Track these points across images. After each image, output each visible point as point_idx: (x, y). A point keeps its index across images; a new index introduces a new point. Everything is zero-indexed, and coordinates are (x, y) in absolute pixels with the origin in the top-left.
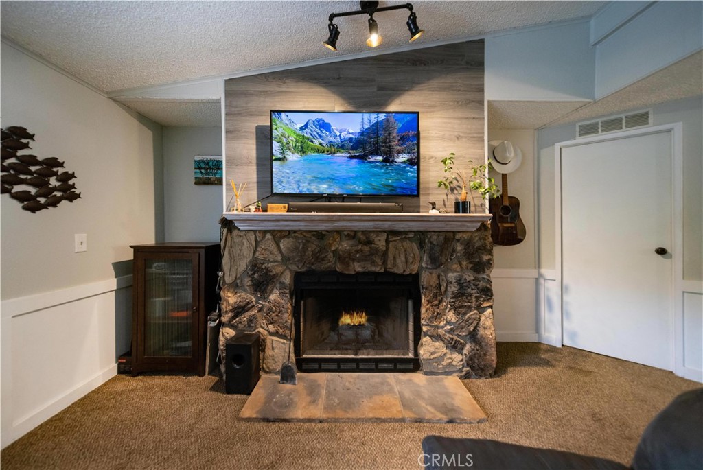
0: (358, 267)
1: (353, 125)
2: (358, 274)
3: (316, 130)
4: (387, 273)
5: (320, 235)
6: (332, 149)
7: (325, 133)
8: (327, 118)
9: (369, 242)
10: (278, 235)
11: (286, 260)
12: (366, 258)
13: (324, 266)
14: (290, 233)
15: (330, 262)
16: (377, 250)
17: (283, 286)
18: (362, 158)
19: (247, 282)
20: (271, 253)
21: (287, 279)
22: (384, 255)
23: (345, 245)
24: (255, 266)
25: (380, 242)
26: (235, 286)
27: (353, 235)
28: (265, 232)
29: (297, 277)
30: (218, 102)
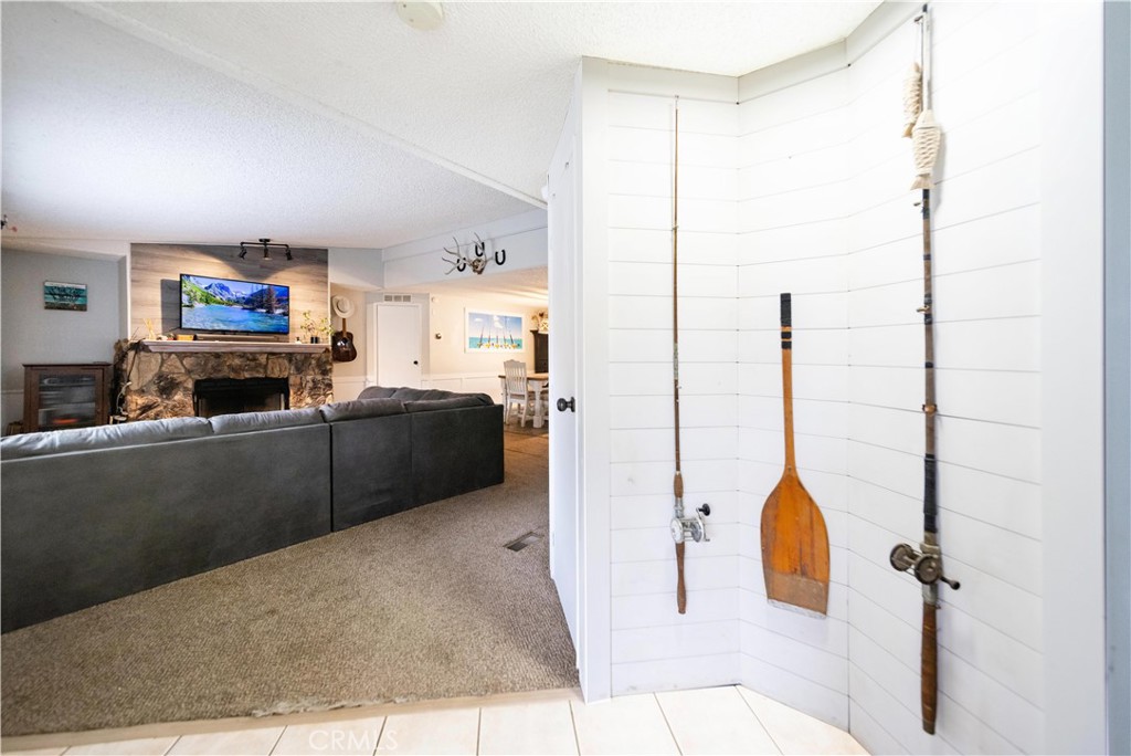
0: (247, 375)
1: (246, 290)
2: (247, 379)
3: (218, 290)
4: (267, 378)
5: (217, 356)
6: (230, 303)
7: (224, 292)
8: (226, 284)
9: (255, 359)
10: (181, 356)
11: (189, 372)
12: (252, 369)
13: (220, 375)
14: (192, 354)
15: (225, 372)
16: (260, 364)
17: (186, 389)
18: (252, 310)
19: (154, 388)
20: (175, 368)
21: (190, 385)
22: (265, 367)
23: (237, 361)
24: (160, 377)
25: (263, 359)
26: (141, 392)
27: (243, 355)
28: (171, 353)
29: (197, 383)
30: (124, 258)
